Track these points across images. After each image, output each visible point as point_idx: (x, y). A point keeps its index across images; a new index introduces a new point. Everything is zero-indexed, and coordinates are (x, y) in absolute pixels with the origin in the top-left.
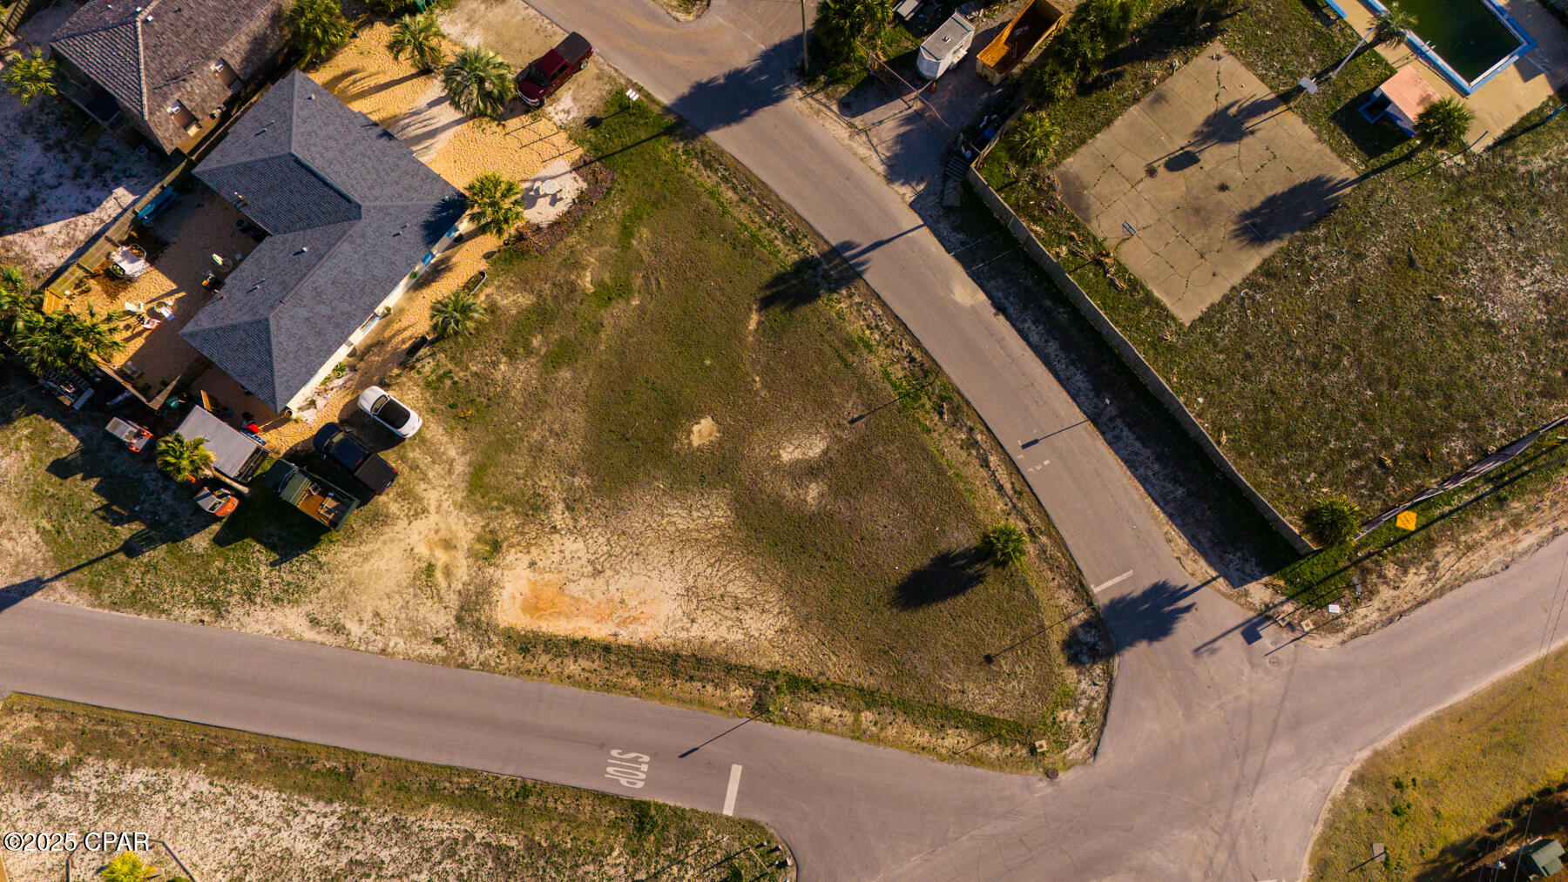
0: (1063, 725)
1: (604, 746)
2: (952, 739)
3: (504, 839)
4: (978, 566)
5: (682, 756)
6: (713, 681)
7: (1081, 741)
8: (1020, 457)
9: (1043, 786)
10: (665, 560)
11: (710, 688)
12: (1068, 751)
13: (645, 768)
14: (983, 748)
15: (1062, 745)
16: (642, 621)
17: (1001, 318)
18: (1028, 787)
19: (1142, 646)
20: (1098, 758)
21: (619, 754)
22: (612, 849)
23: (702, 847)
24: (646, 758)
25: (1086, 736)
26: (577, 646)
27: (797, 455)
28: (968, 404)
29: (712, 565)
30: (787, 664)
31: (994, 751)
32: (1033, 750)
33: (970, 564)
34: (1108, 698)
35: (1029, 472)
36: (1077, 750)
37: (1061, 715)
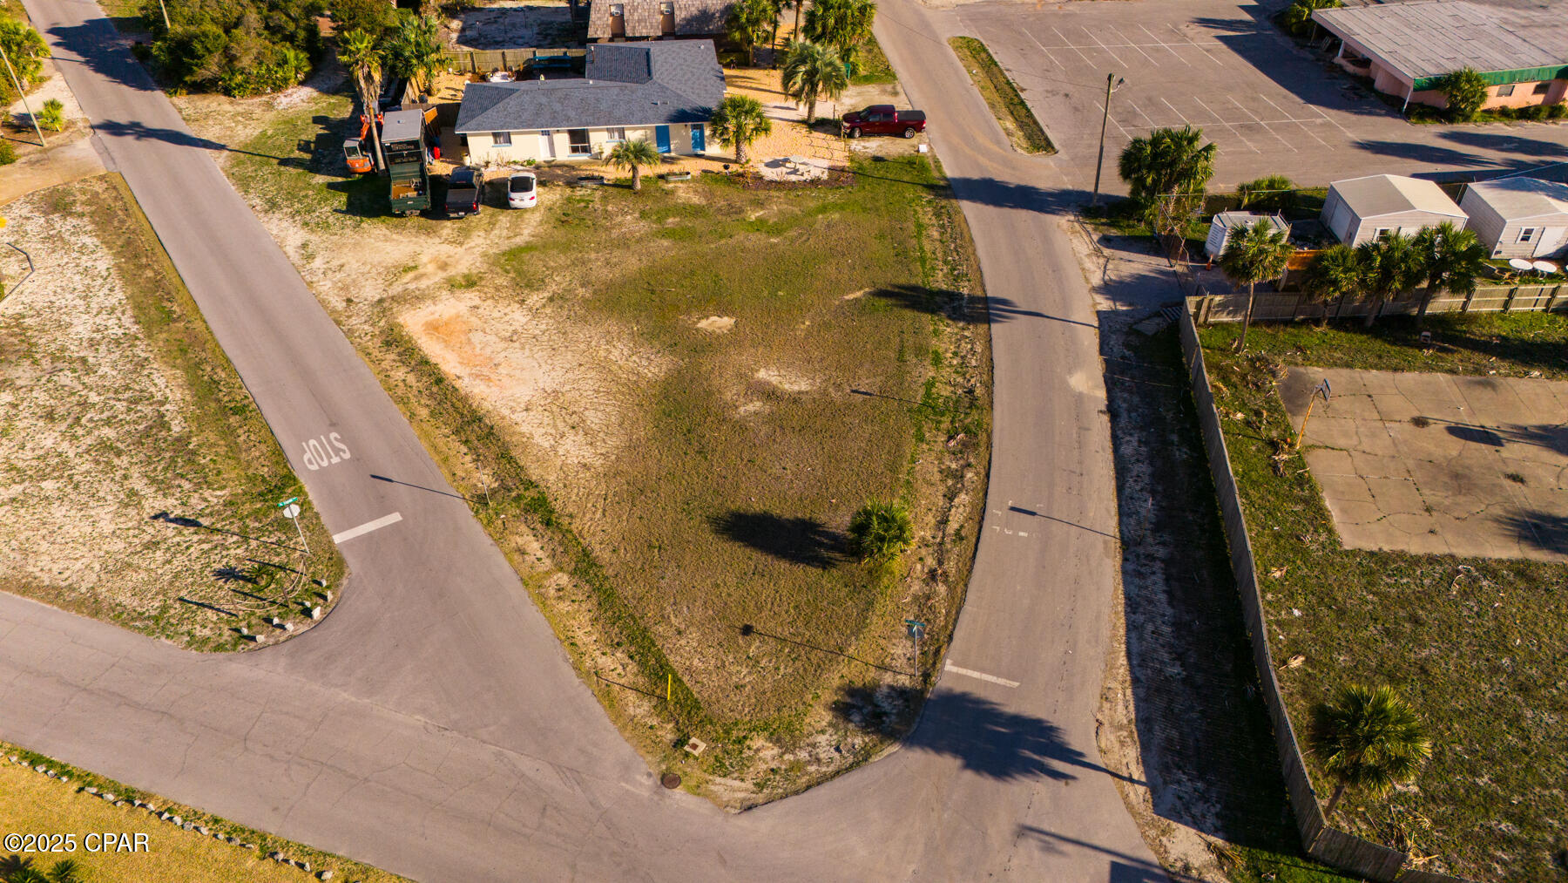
0: (747, 753)
1: (333, 425)
2: (614, 664)
6: (478, 456)
7: (749, 785)
9: (644, 784)
11: (468, 458)
12: (718, 780)
13: (335, 460)
14: (631, 696)
15: (720, 768)
18: (626, 769)
19: (948, 764)
20: (745, 815)
21: (336, 439)
25: (760, 786)
31: (639, 708)
32: (679, 743)
34: (837, 773)
36: (733, 788)
37: (758, 742)
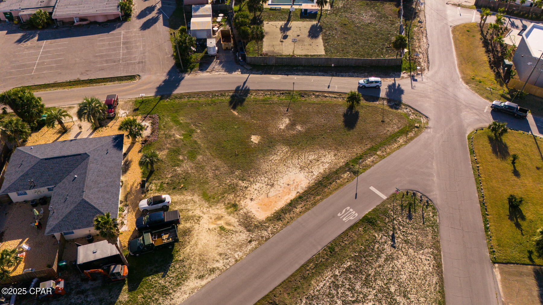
0: (414, 119)
1: (334, 216)
2: (401, 140)
3: (345, 265)
4: (353, 111)
5: (356, 198)
6: (336, 179)
7: (421, 118)
8: (330, 90)
9: (430, 130)
10: (286, 168)
11: (338, 181)
12: (422, 122)
13: (351, 210)
14: (408, 136)
15: (420, 122)
16: (300, 184)
17: (289, 76)
18: (428, 133)
19: (403, 96)
20: (429, 117)
21: (340, 214)
22: (375, 236)
23: (392, 211)
24: (348, 208)
25: (421, 117)
26: (292, 204)
27: (284, 125)
28: (306, 91)
29: (298, 159)
30: (346, 159)
31: (411, 134)
32: (417, 127)
33: (352, 111)
34: (412, 108)
35: (336, 90)
36: (424, 120)
37: (410, 118)
